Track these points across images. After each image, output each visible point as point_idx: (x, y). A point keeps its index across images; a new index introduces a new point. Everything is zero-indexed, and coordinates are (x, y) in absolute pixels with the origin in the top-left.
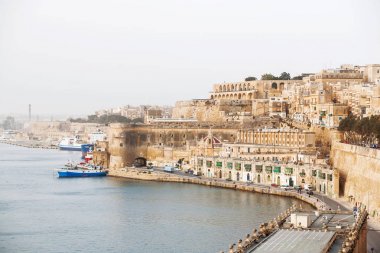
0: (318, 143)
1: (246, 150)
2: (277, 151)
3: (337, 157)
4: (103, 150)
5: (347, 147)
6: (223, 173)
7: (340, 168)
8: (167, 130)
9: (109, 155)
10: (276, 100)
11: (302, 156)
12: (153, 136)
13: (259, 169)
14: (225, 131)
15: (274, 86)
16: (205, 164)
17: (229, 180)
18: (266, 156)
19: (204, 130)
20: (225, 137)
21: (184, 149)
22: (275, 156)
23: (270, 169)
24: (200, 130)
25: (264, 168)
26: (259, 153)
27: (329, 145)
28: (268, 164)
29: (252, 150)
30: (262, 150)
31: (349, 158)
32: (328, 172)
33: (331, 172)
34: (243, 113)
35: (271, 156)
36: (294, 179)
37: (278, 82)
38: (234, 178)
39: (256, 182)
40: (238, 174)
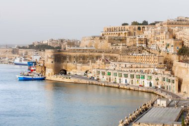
0: (165, 62)
1: (124, 66)
2: (142, 66)
3: (176, 70)
4: (42, 65)
5: (182, 65)
6: (111, 79)
7: (178, 76)
8: (78, 54)
9: (45, 68)
10: (140, 37)
11: (157, 69)
12: (70, 57)
13: (132, 76)
14: (111, 55)
15: (139, 28)
16: (101, 74)
17: (115, 83)
18: (136, 69)
19: (99, 54)
20: (112, 58)
21: (89, 65)
22: (141, 69)
23: (138, 77)
24: (97, 54)
25: (135, 76)
26: (132, 68)
27: (171, 63)
28: (137, 74)
29: (128, 66)
30: (133, 66)
31: (184, 71)
32: (172, 78)
33: (173, 78)
34: (121, 44)
35: (139, 69)
36: (152, 82)
37: (141, 26)
38: (118, 81)
39: (131, 83)
40: (120, 79)
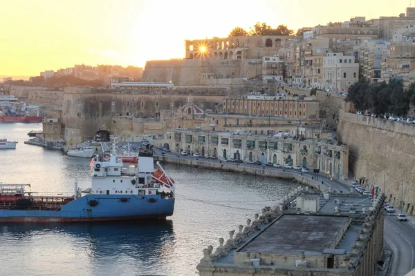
0: (322, 114)
1: (234, 122)
2: (272, 122)
3: (346, 130)
4: (55, 120)
5: (358, 118)
6: (206, 149)
7: (350, 142)
8: (136, 97)
9: (63, 126)
10: (271, 61)
11: (303, 129)
12: (120, 104)
13: (251, 146)
14: (208, 98)
15: (269, 43)
16: (183, 140)
17: (215, 158)
18: (259, 130)
19: (182, 97)
20: (208, 105)
21: (158, 121)
22: (271, 129)
23: (264, 146)
24: (177, 97)
25: (257, 144)
26: (250, 126)
27: (335, 116)
28: (262, 138)
29: (242, 122)
30: (254, 122)
31: (360, 132)
32: (336, 148)
33: (339, 148)
35: (265, 130)
36: (294, 157)
37: (274, 38)
38: (220, 154)
39: (247, 160)
40: (225, 151)
